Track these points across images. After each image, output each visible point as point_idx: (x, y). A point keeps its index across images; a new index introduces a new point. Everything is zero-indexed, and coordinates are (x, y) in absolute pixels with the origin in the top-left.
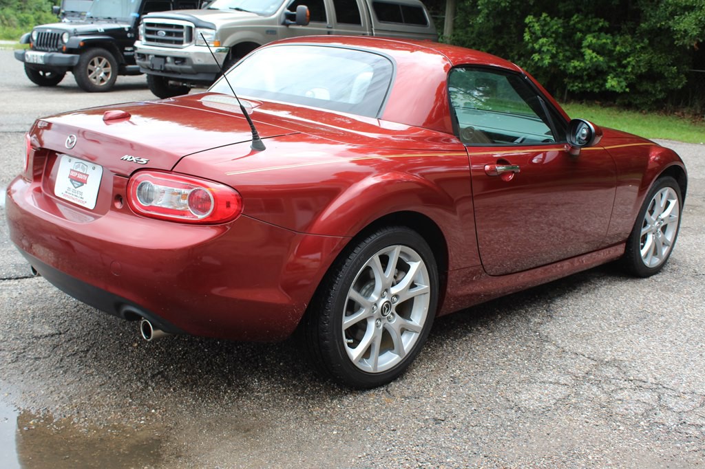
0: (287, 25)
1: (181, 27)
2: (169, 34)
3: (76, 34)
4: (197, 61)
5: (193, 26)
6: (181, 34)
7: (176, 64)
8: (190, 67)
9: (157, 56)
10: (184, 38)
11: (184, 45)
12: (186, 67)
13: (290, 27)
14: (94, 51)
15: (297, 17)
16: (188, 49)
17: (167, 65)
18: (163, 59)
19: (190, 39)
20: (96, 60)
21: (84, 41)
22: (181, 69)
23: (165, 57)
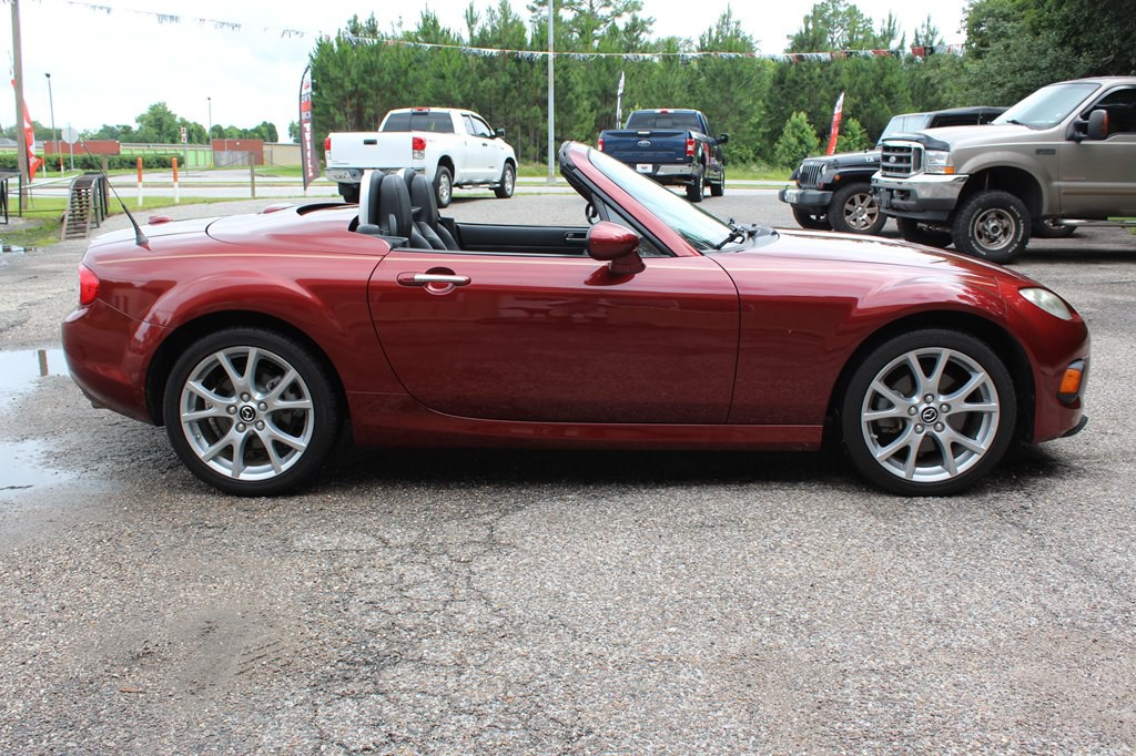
0: (1079, 140)
1: (909, 149)
2: (899, 159)
3: (835, 165)
4: (924, 194)
5: (922, 146)
6: (908, 159)
7: (902, 199)
8: (913, 203)
9: (888, 190)
10: (912, 165)
11: (913, 173)
12: (911, 202)
13: (1083, 143)
14: (855, 186)
15: (1089, 127)
16: (916, 179)
17: (894, 201)
18: (889, 193)
19: (918, 166)
20: (857, 197)
21: (840, 174)
22: (905, 205)
23: (890, 190)
